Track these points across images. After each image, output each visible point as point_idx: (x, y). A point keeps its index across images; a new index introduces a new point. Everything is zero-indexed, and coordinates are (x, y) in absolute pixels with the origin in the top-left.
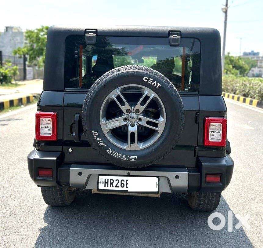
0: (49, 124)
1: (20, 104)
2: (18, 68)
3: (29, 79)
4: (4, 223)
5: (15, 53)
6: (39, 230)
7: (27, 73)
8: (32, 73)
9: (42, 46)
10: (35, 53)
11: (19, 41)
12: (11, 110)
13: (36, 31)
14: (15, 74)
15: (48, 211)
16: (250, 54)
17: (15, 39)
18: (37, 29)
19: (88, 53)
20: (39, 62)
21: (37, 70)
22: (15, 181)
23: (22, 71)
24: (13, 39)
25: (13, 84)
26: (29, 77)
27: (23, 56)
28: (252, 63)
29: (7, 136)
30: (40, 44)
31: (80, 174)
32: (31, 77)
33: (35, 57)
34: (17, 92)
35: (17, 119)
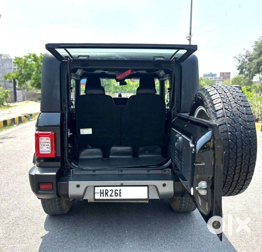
0: (48, 142)
1: (13, 123)
2: (9, 91)
3: (19, 101)
4: (8, 233)
5: (6, 78)
6: (41, 238)
7: (18, 95)
8: (22, 96)
9: (30, 71)
10: (24, 77)
11: (8, 67)
12: (5, 129)
13: (24, 58)
14: (6, 96)
15: (47, 220)
16: (209, 75)
17: (4, 65)
18: (24, 56)
19: (77, 77)
20: (28, 86)
21: (26, 93)
22: (15, 193)
23: (13, 93)
24: (3, 65)
25: (5, 106)
26: (19, 99)
27: (13, 81)
28: (211, 82)
29: (4, 153)
30: (28, 69)
31: (78, 186)
32: (21, 99)
33: (24, 81)
34: (10, 113)
35: (11, 138)
